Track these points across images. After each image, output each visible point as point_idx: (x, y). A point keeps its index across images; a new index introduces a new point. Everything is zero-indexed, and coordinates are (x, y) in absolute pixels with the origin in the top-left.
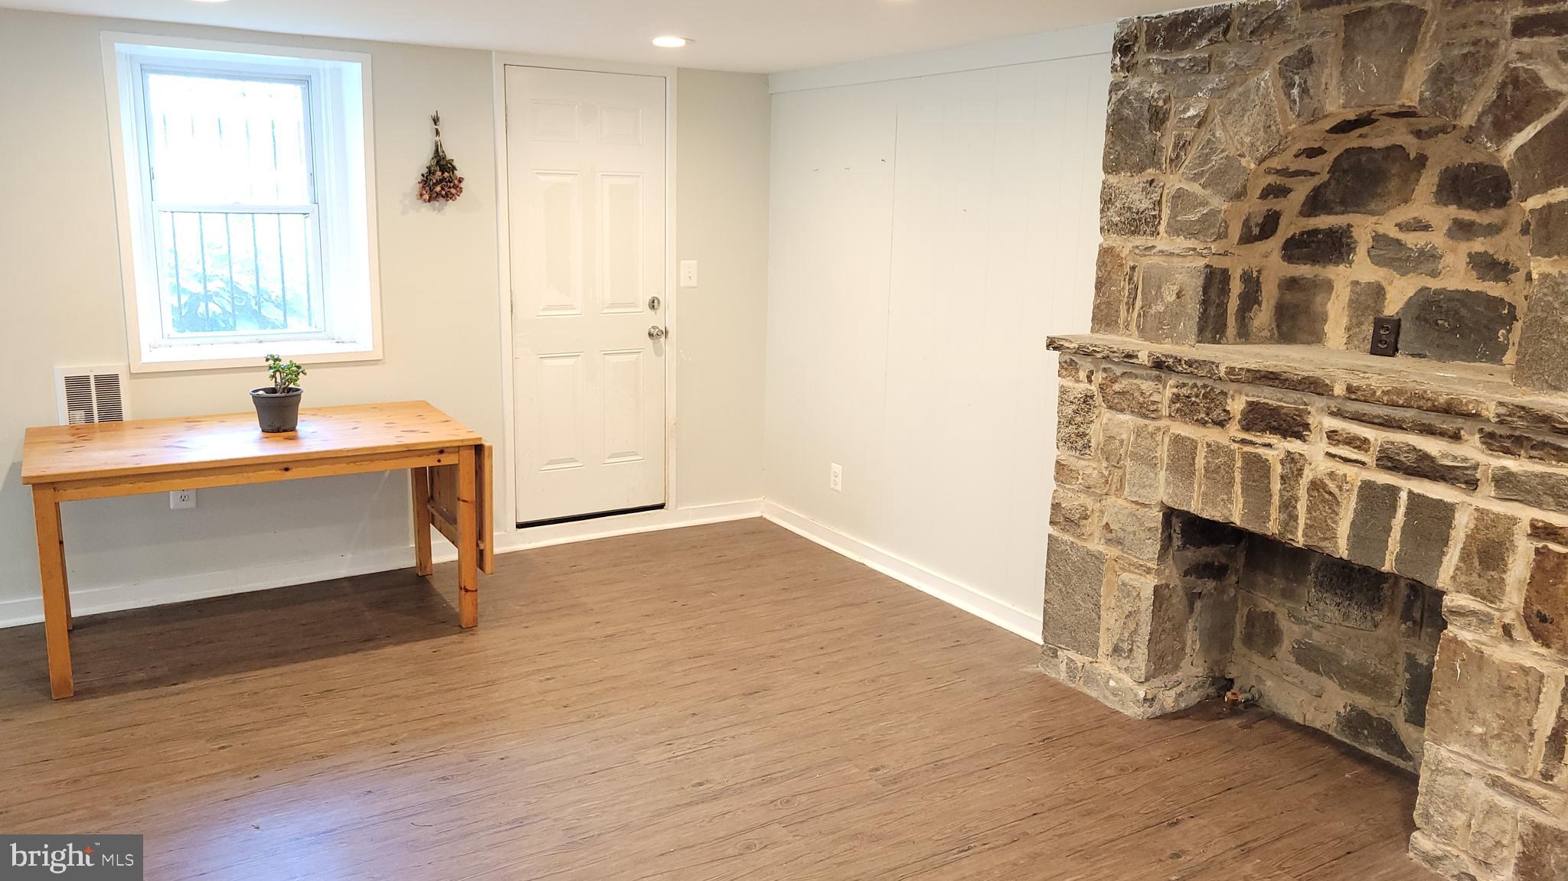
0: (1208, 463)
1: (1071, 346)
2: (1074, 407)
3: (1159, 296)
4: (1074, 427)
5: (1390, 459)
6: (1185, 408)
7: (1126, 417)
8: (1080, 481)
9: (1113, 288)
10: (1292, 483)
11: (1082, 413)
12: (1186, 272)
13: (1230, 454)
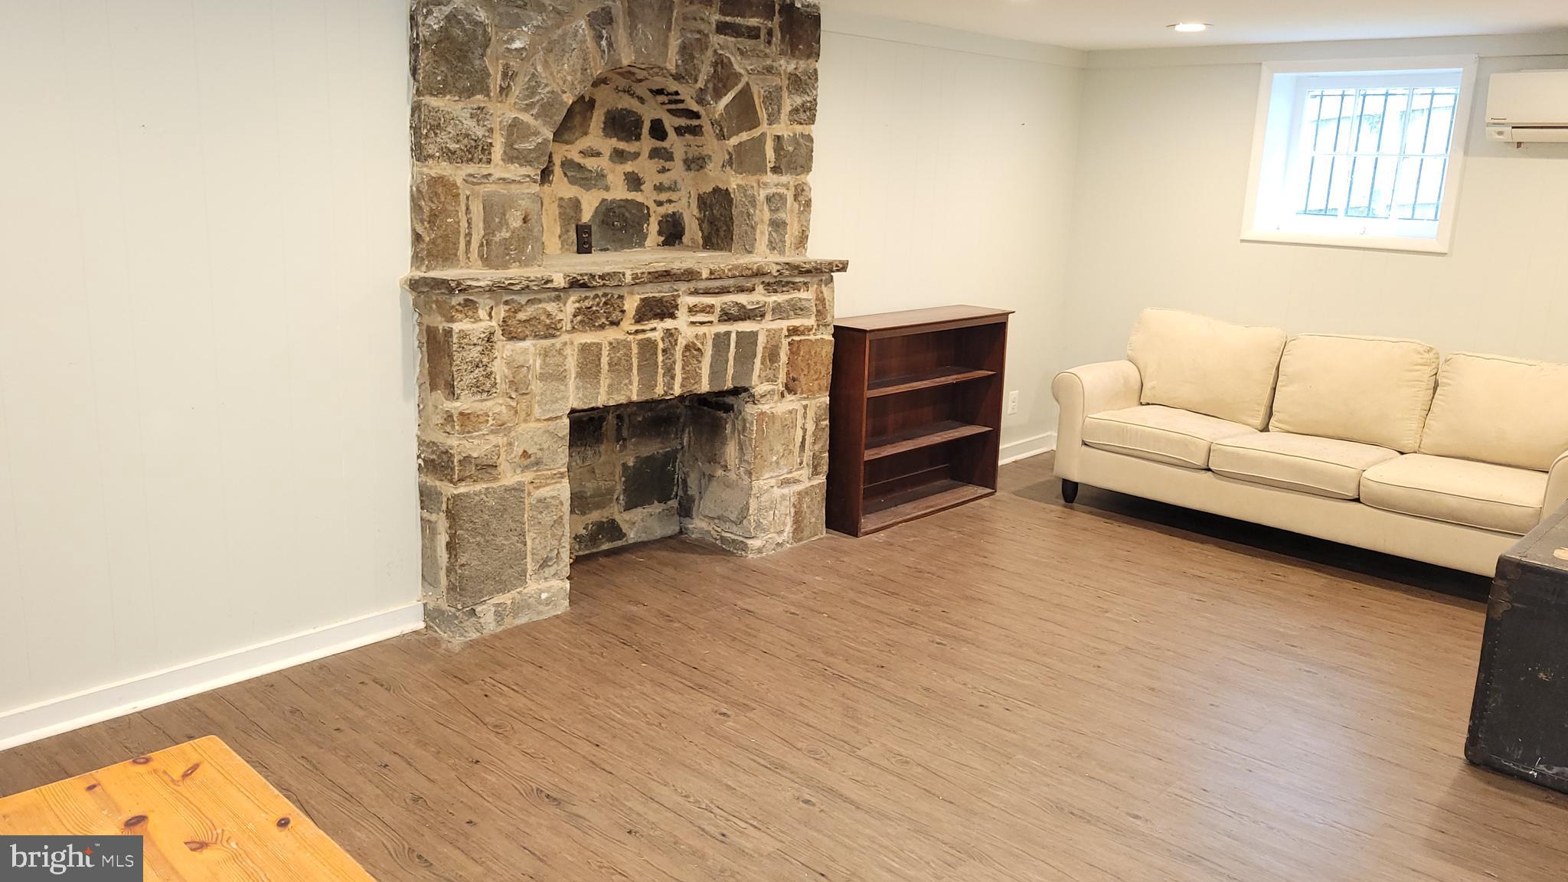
0: (611, 358)
1: (481, 284)
2: (479, 348)
3: (503, 222)
4: (481, 369)
5: (726, 314)
6: (588, 319)
7: (528, 344)
8: (491, 422)
9: (449, 220)
10: (672, 351)
11: (487, 353)
12: (528, 198)
13: (627, 345)
